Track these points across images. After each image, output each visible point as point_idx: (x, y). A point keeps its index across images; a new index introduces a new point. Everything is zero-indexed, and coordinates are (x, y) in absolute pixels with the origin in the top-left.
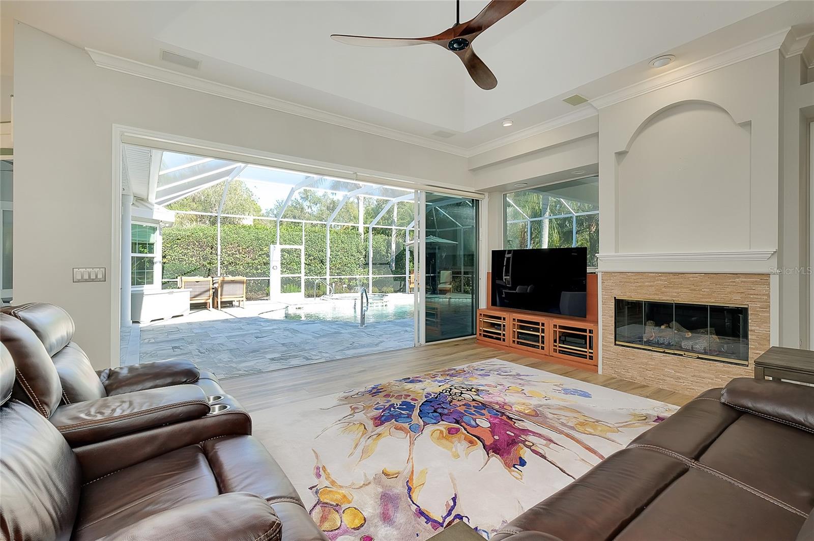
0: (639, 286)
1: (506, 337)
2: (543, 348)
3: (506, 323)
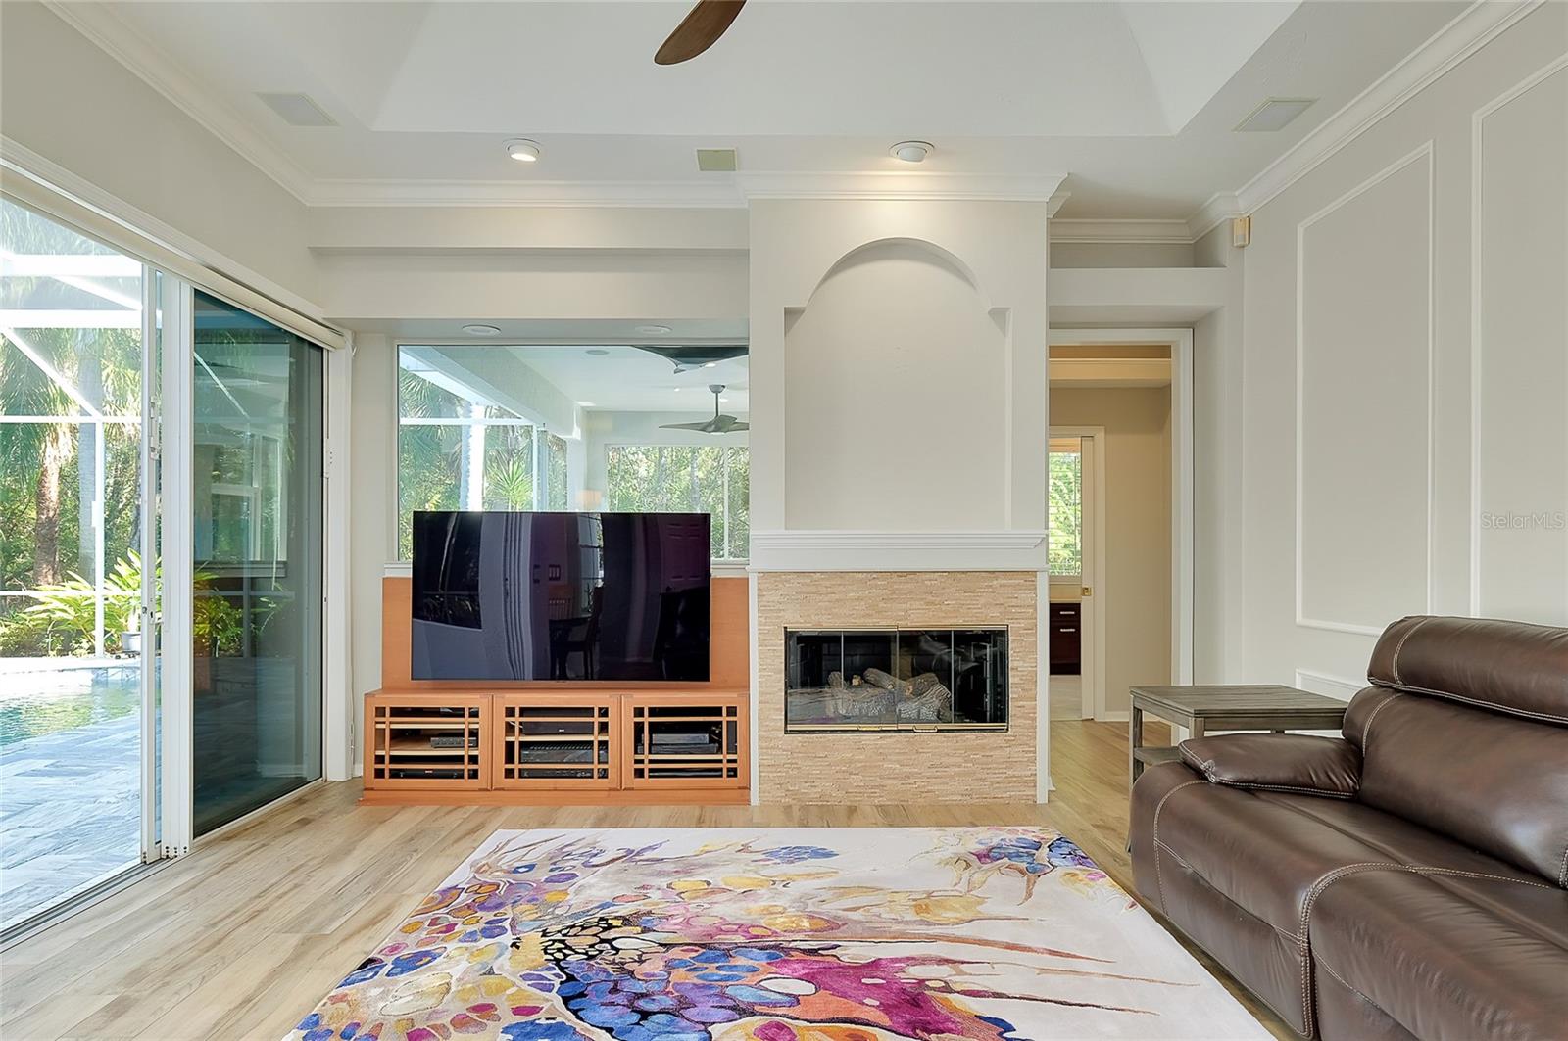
0: (837, 601)
1: (481, 767)
2: (604, 774)
3: (481, 724)
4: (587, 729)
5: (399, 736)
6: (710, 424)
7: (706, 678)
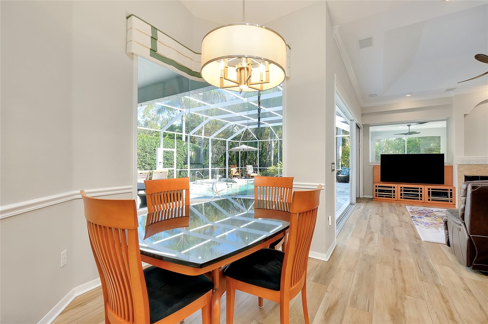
0: (478, 170)
1: (395, 196)
2: (421, 199)
3: (395, 189)
4: (418, 191)
5: (380, 191)
6: (407, 133)
7: (444, 184)
